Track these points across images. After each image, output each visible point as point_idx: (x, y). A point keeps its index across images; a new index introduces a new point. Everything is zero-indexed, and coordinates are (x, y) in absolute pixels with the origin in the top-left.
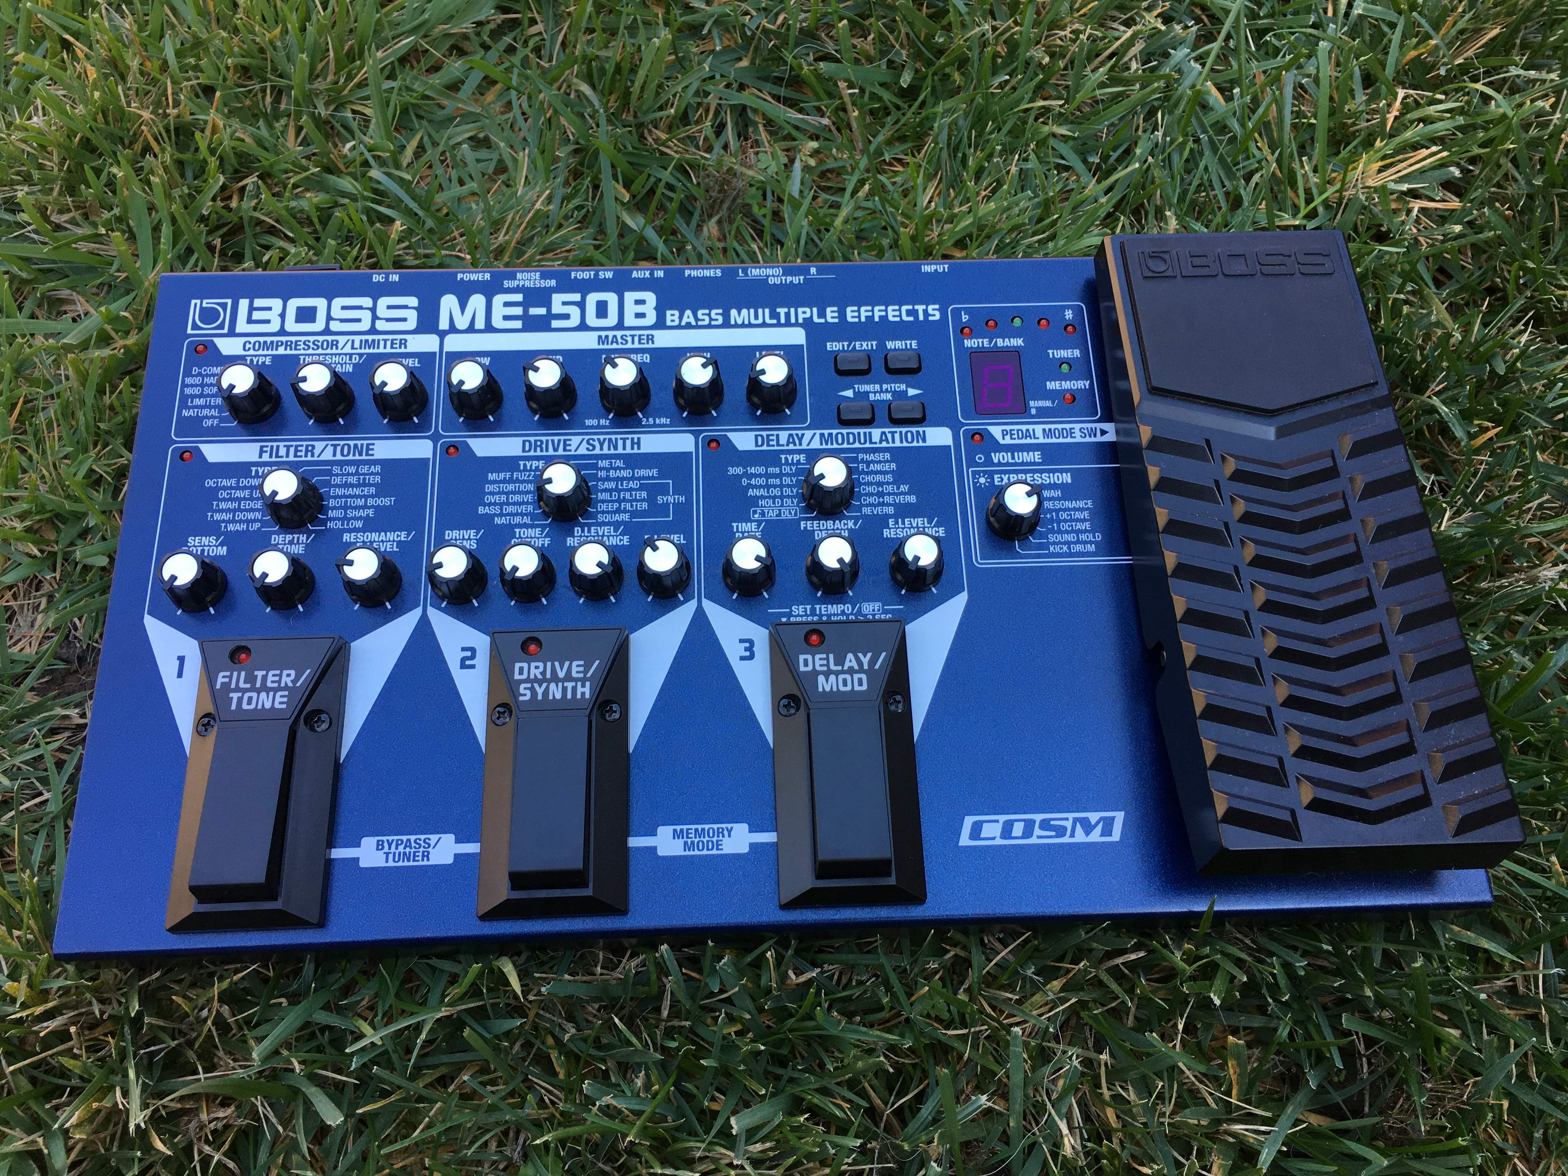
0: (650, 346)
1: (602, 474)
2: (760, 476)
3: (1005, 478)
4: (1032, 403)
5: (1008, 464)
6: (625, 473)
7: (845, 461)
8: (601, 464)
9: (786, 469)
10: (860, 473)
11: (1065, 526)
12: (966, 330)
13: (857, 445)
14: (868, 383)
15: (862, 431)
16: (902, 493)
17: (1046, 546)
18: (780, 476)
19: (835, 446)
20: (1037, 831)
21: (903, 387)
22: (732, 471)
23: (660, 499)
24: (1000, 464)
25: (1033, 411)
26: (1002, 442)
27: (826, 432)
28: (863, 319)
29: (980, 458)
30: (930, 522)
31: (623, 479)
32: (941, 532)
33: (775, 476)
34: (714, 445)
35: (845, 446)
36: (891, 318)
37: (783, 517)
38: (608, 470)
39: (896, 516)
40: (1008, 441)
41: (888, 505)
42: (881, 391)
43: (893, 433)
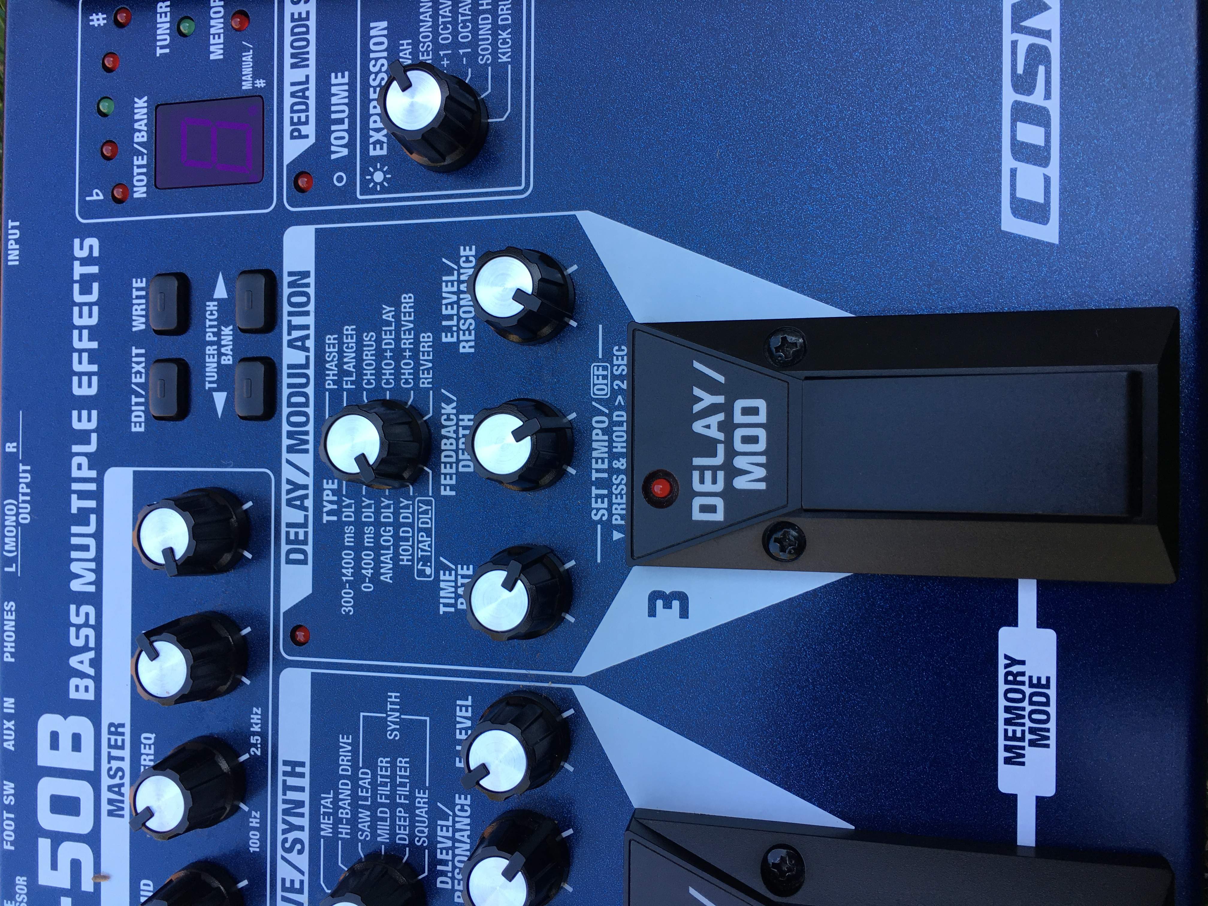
0: (127, 730)
1: (344, 830)
2: (358, 559)
3: (375, 136)
4: (247, 86)
5: (351, 131)
6: (345, 792)
7: (338, 414)
8: (326, 830)
9: (349, 515)
10: (359, 388)
11: (465, 33)
12: (118, 193)
13: (310, 390)
14: (203, 366)
15: (286, 381)
16: (397, 317)
17: (500, 70)
18: (359, 526)
19: (310, 427)
20: (1036, 98)
21: (212, 306)
22: (347, 606)
23: (393, 734)
24: (351, 145)
26: (312, 140)
27: (286, 442)
28: (94, 368)
29: (340, 178)
30: (450, 271)
31: (354, 796)
32: (468, 252)
33: (359, 536)
34: (300, 636)
35: (310, 411)
36: (94, 321)
37: (431, 525)
38: (338, 821)
39: (438, 330)
40: (310, 130)
41: (417, 342)
42: (218, 344)
43: (292, 328)
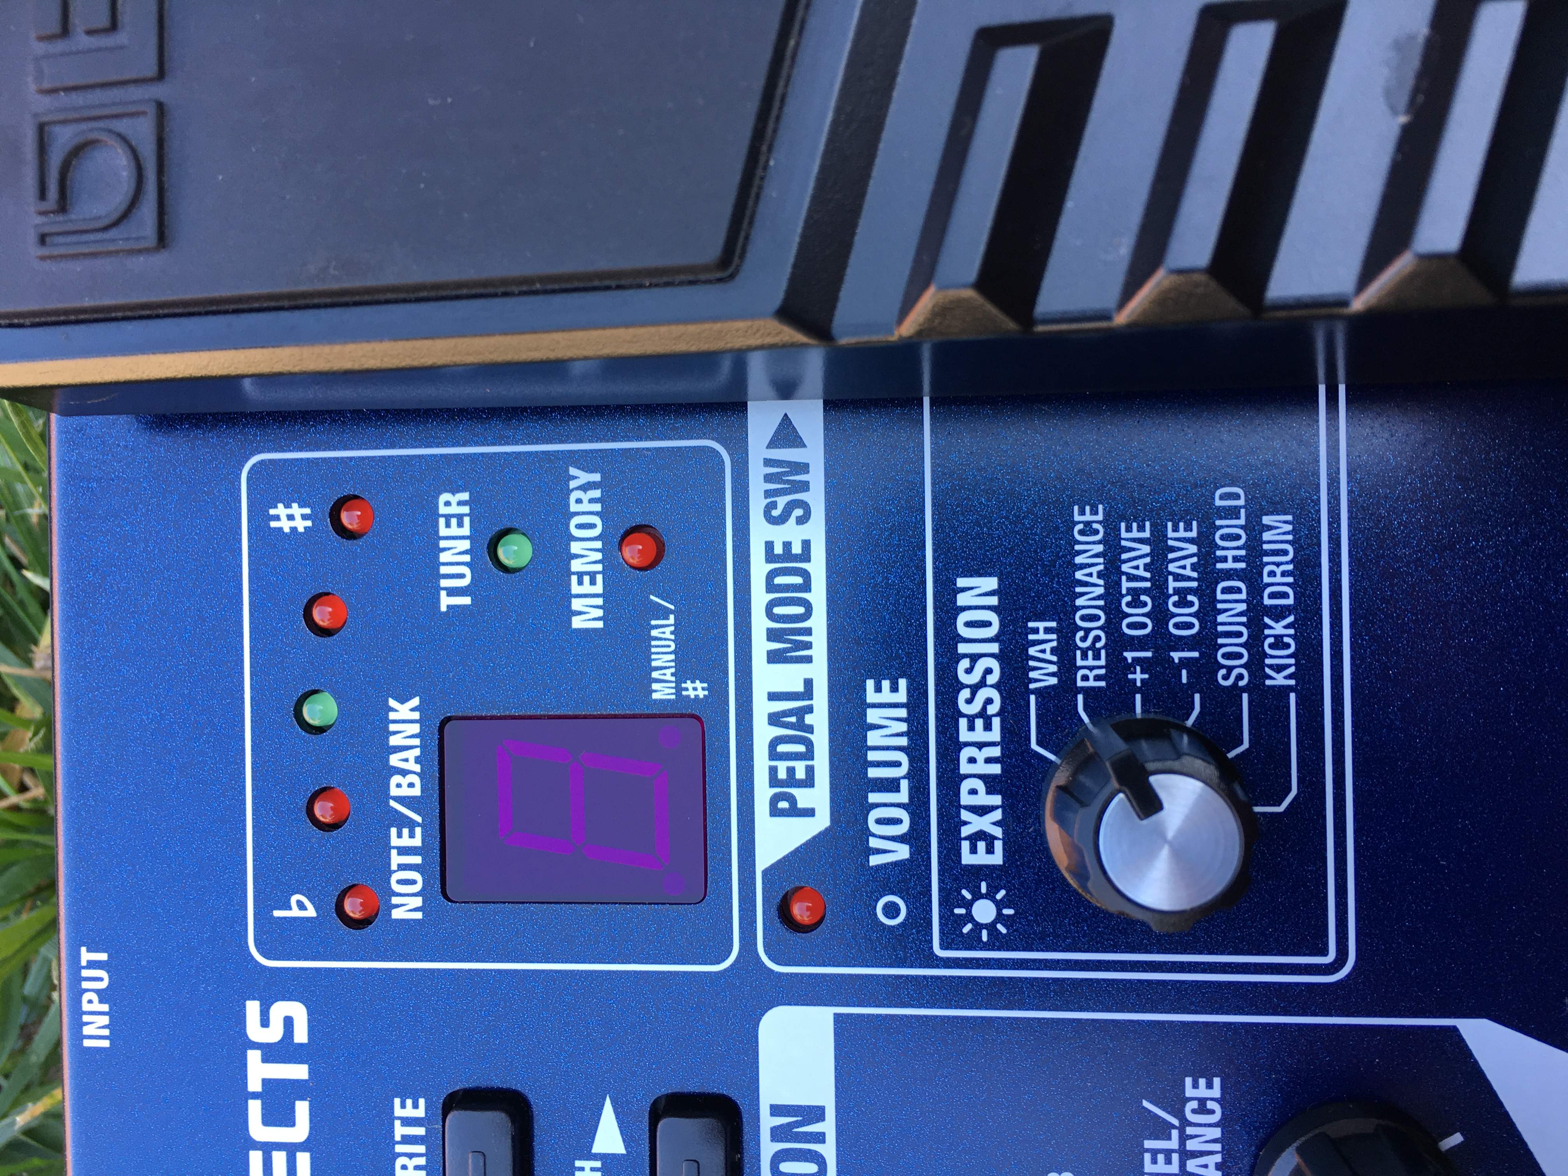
3: (974, 824)
4: (662, 692)
5: (917, 808)
11: (1184, 616)
12: (353, 907)
17: (1269, 703)
21: (587, 1170)
24: (916, 838)
25: (696, 689)
29: (892, 908)
32: (1204, 1091)
40: (818, 798)
